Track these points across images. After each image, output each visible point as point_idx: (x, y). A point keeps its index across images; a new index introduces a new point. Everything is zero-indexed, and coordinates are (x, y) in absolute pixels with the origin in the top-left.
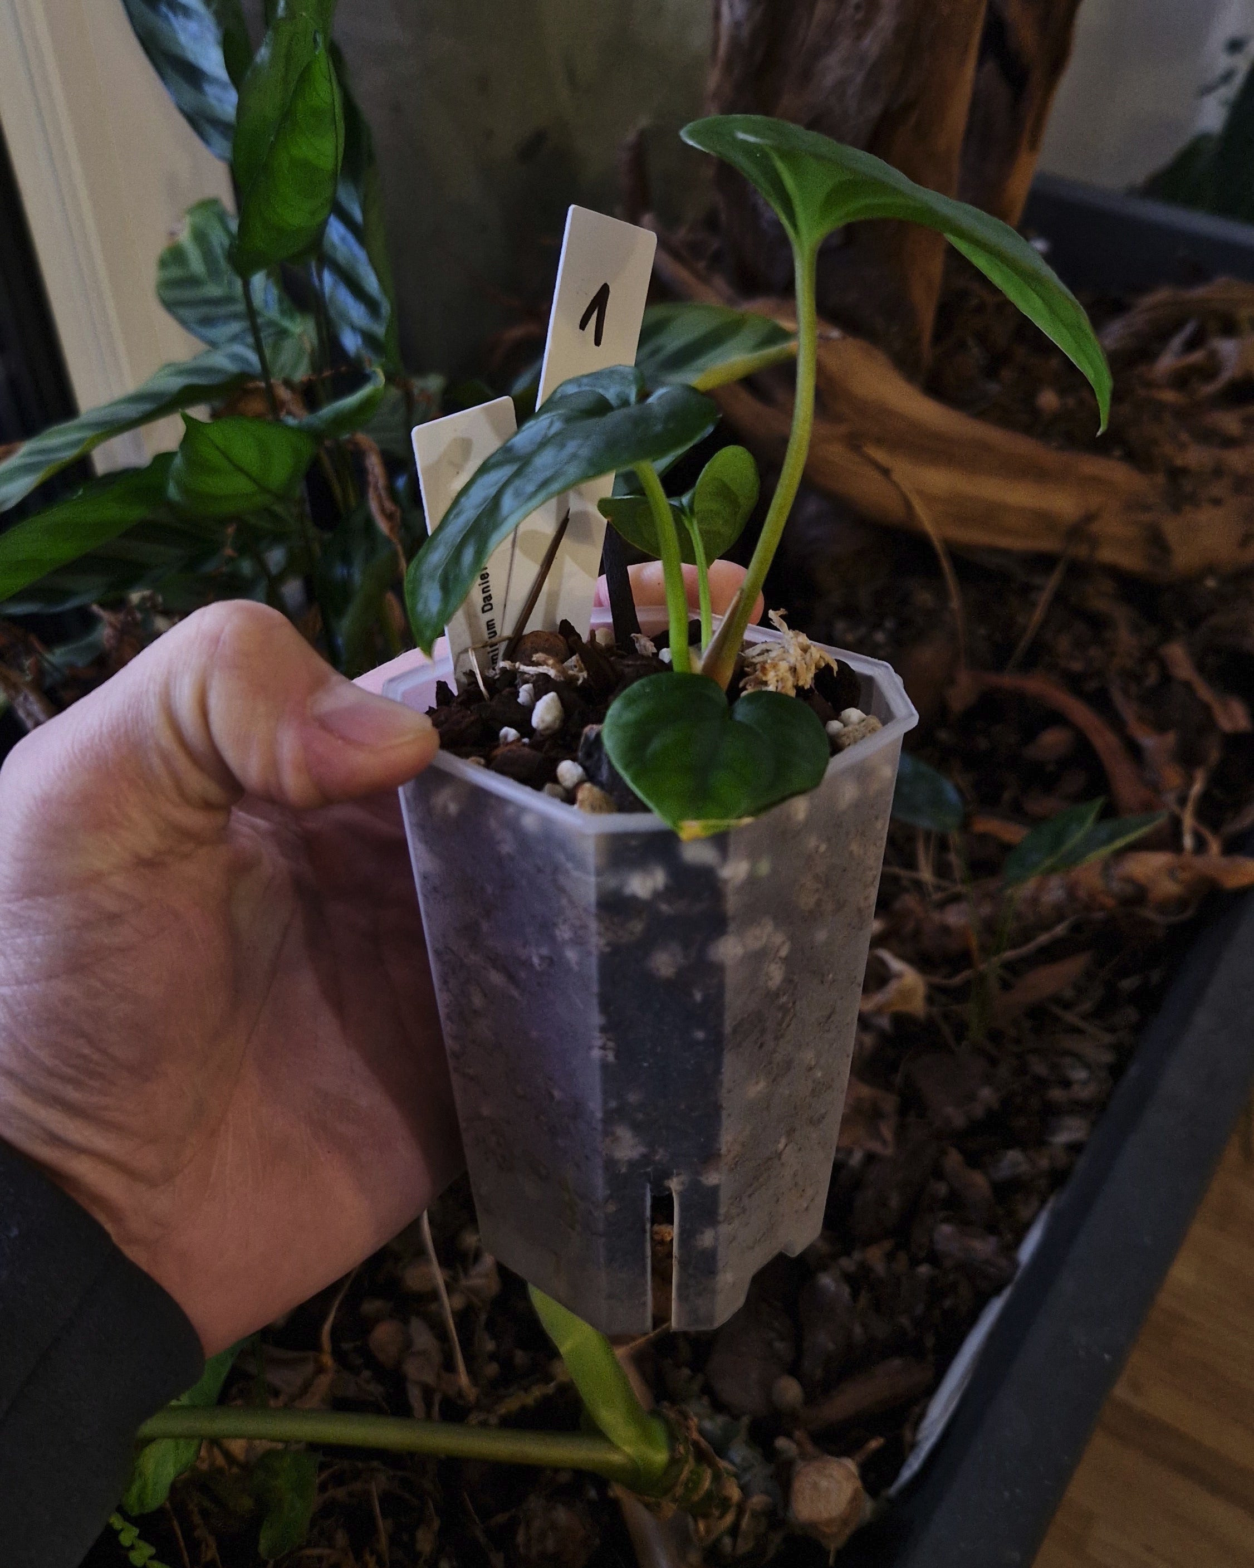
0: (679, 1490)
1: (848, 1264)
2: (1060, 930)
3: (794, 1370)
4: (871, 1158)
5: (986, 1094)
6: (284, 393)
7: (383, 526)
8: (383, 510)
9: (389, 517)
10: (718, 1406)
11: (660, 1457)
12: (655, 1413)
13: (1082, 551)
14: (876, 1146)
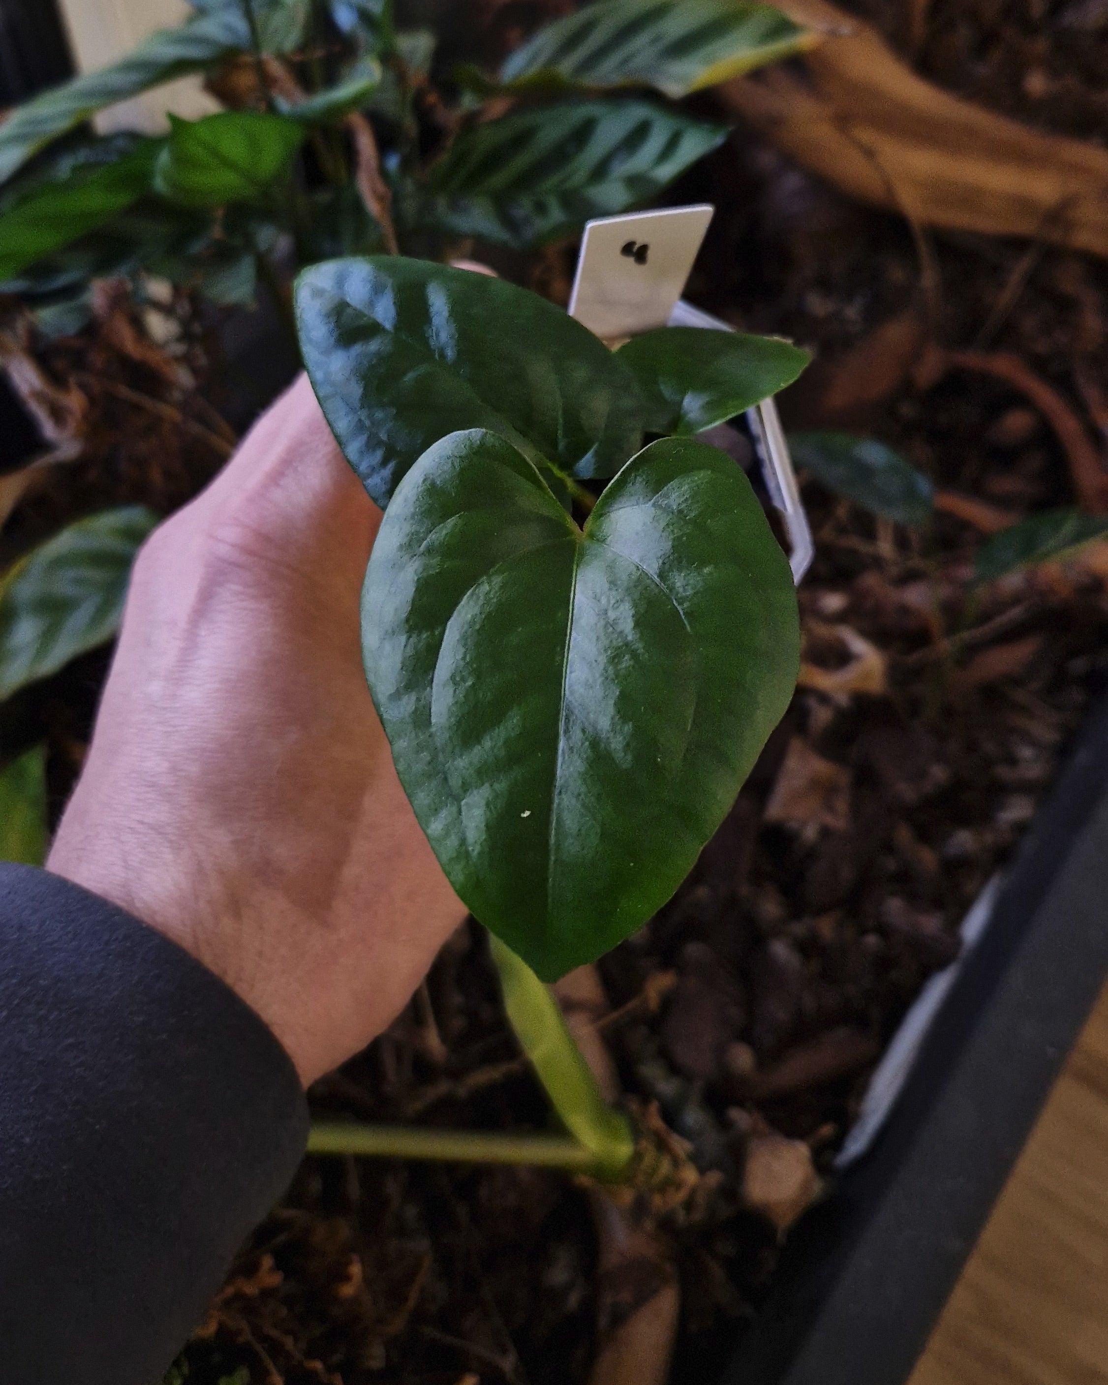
0: (641, 1178)
1: (799, 928)
2: (1015, 613)
3: (746, 1036)
4: (826, 832)
5: (939, 773)
6: (276, 68)
7: (373, 207)
8: (374, 192)
9: (380, 199)
10: (674, 1069)
11: (623, 1150)
12: (619, 1107)
13: (1056, 236)
14: (829, 820)
